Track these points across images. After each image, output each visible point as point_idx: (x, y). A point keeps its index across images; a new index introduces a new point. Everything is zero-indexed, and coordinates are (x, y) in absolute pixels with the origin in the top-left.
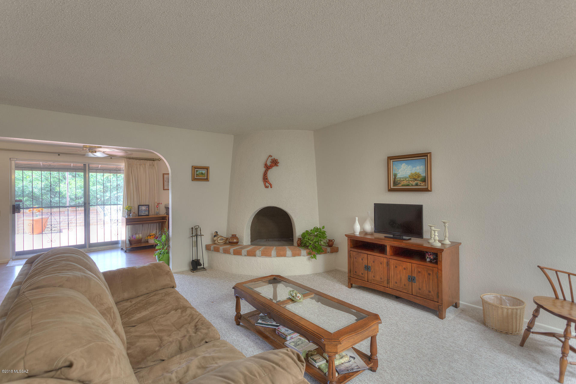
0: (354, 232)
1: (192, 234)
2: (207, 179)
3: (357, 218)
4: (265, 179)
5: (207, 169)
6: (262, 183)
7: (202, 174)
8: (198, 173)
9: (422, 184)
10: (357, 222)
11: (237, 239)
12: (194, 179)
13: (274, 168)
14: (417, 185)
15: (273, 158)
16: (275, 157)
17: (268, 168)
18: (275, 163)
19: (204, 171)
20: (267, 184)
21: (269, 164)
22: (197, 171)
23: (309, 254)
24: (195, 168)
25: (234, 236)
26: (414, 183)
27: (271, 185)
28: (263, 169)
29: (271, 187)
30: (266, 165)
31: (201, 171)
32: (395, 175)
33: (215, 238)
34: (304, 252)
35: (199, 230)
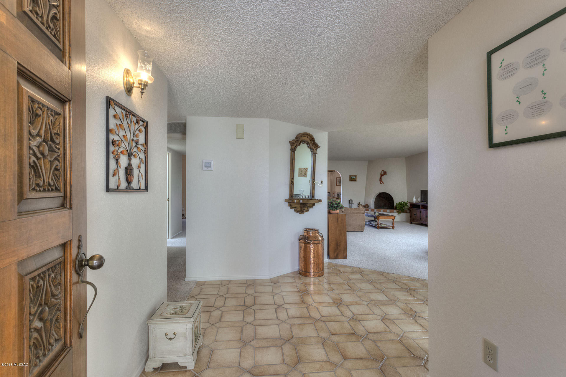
0: (413, 201)
1: (350, 202)
2: (356, 181)
3: (414, 196)
4: (381, 180)
5: (356, 176)
7: (354, 178)
10: (414, 197)
11: (368, 205)
12: (350, 181)
13: (385, 176)
16: (385, 170)
17: (382, 175)
18: (385, 173)
19: (354, 177)
20: (381, 182)
21: (382, 173)
23: (398, 212)
24: (351, 176)
25: (367, 205)
27: (383, 183)
28: (380, 176)
29: (383, 184)
30: (381, 174)
31: (353, 177)
33: (359, 205)
34: (395, 211)
35: (352, 201)
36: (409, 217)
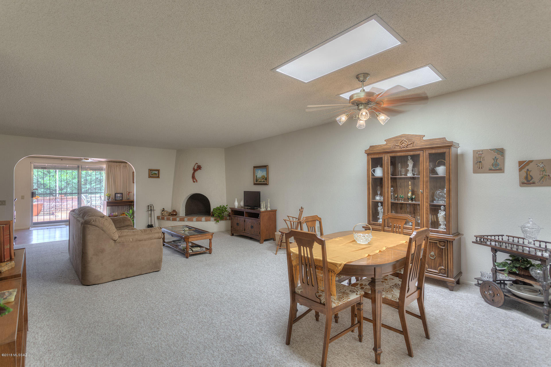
0: (235, 206)
1: (148, 209)
2: (158, 177)
3: (236, 199)
4: (193, 177)
5: (158, 171)
6: (191, 179)
7: (155, 174)
8: (152, 173)
9: (265, 181)
10: (236, 201)
11: (176, 212)
12: (150, 177)
13: (199, 171)
14: (264, 182)
15: (198, 165)
16: (199, 164)
17: (195, 170)
18: (199, 167)
19: (156, 172)
20: (194, 180)
21: (196, 168)
22: (152, 172)
23: (215, 220)
24: (150, 170)
25: (174, 211)
26: (263, 181)
27: (196, 180)
28: (193, 171)
29: (197, 182)
30: (194, 169)
31: (154, 172)
32: (256, 176)
33: (163, 212)
34: (212, 219)
35: (152, 207)
36: (230, 227)
